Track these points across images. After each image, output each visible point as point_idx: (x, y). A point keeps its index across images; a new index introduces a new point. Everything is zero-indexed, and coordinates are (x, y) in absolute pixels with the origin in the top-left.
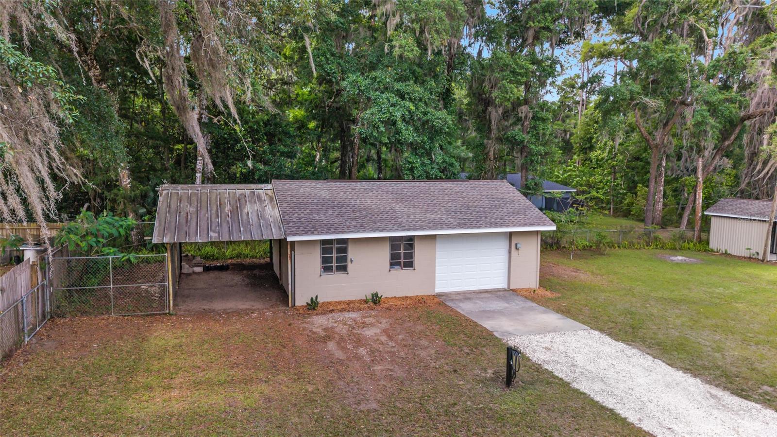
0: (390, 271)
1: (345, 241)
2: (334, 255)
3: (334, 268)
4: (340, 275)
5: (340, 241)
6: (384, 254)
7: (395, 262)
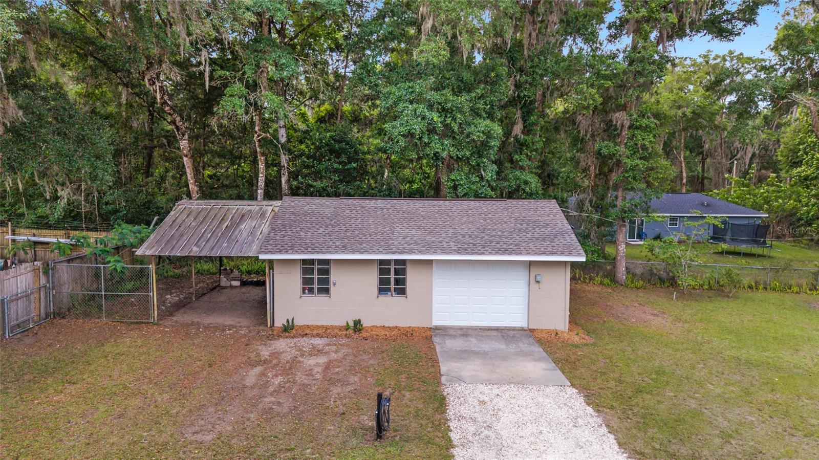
0: (378, 297)
1: (327, 262)
2: (316, 276)
3: (316, 290)
4: (322, 298)
5: (321, 262)
6: (372, 278)
7: (383, 288)
